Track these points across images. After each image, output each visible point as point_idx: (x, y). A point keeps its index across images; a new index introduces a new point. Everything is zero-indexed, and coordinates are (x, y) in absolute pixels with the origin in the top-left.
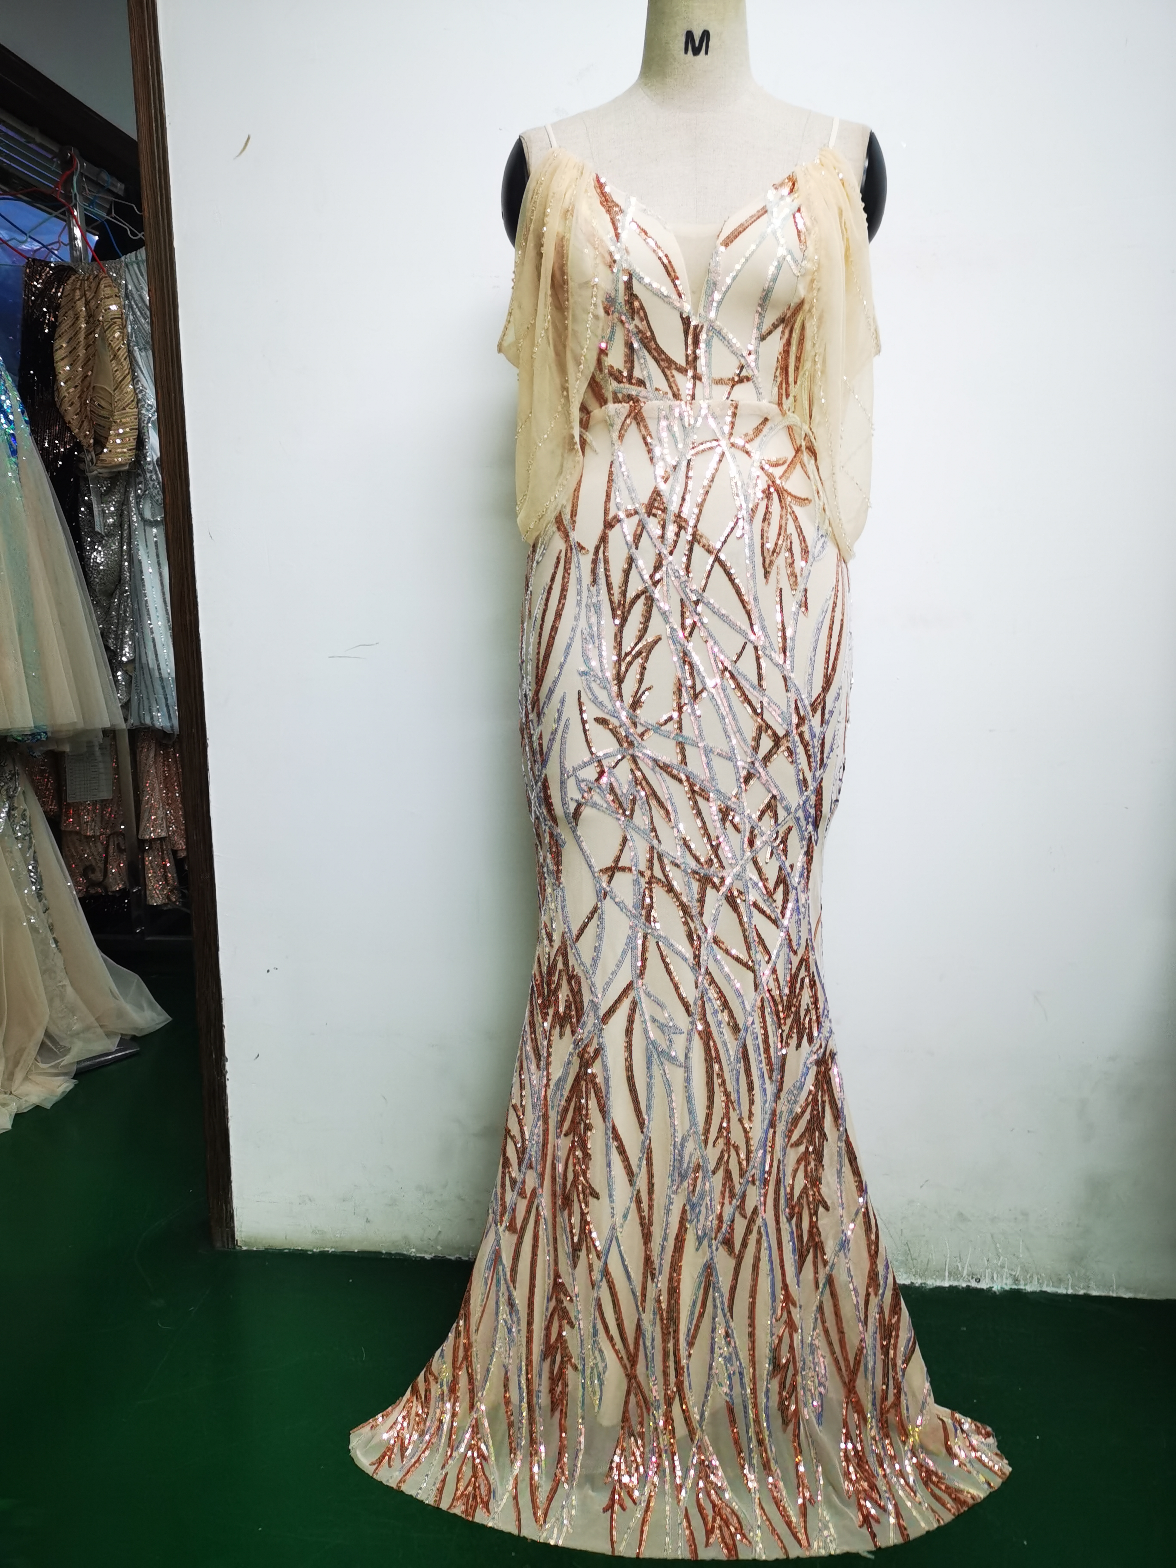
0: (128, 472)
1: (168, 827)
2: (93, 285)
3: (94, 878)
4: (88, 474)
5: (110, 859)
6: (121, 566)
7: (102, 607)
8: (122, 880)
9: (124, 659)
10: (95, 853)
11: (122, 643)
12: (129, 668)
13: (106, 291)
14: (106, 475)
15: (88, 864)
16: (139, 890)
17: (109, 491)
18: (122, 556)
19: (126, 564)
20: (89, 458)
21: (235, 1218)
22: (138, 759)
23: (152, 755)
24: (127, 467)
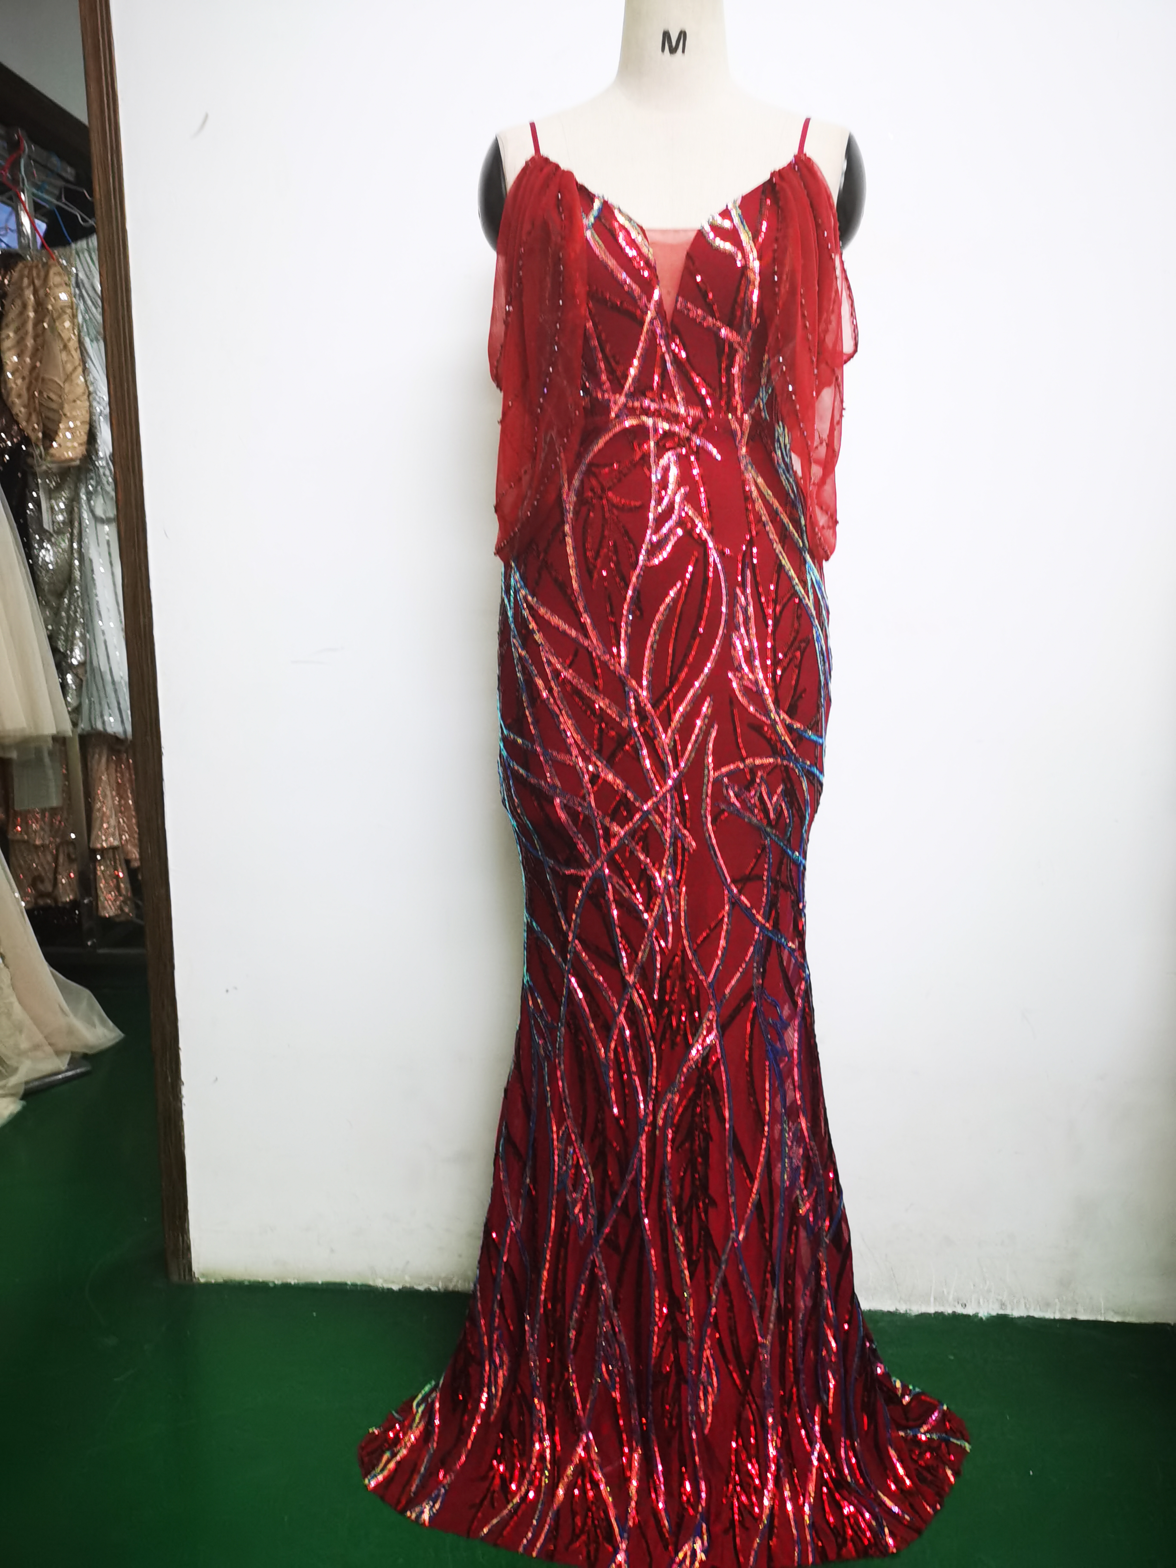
0: (78, 468)
1: (120, 836)
2: (42, 274)
3: (43, 889)
4: (38, 470)
5: (60, 869)
6: (71, 565)
7: (51, 608)
8: (72, 890)
9: (75, 662)
10: (45, 863)
11: (73, 644)
12: (80, 671)
13: (55, 279)
14: (54, 470)
15: (36, 874)
16: (91, 902)
17: (59, 488)
18: (72, 553)
19: (77, 563)
20: (37, 452)
21: (192, 1248)
22: (89, 764)
23: (104, 760)
24: (78, 463)
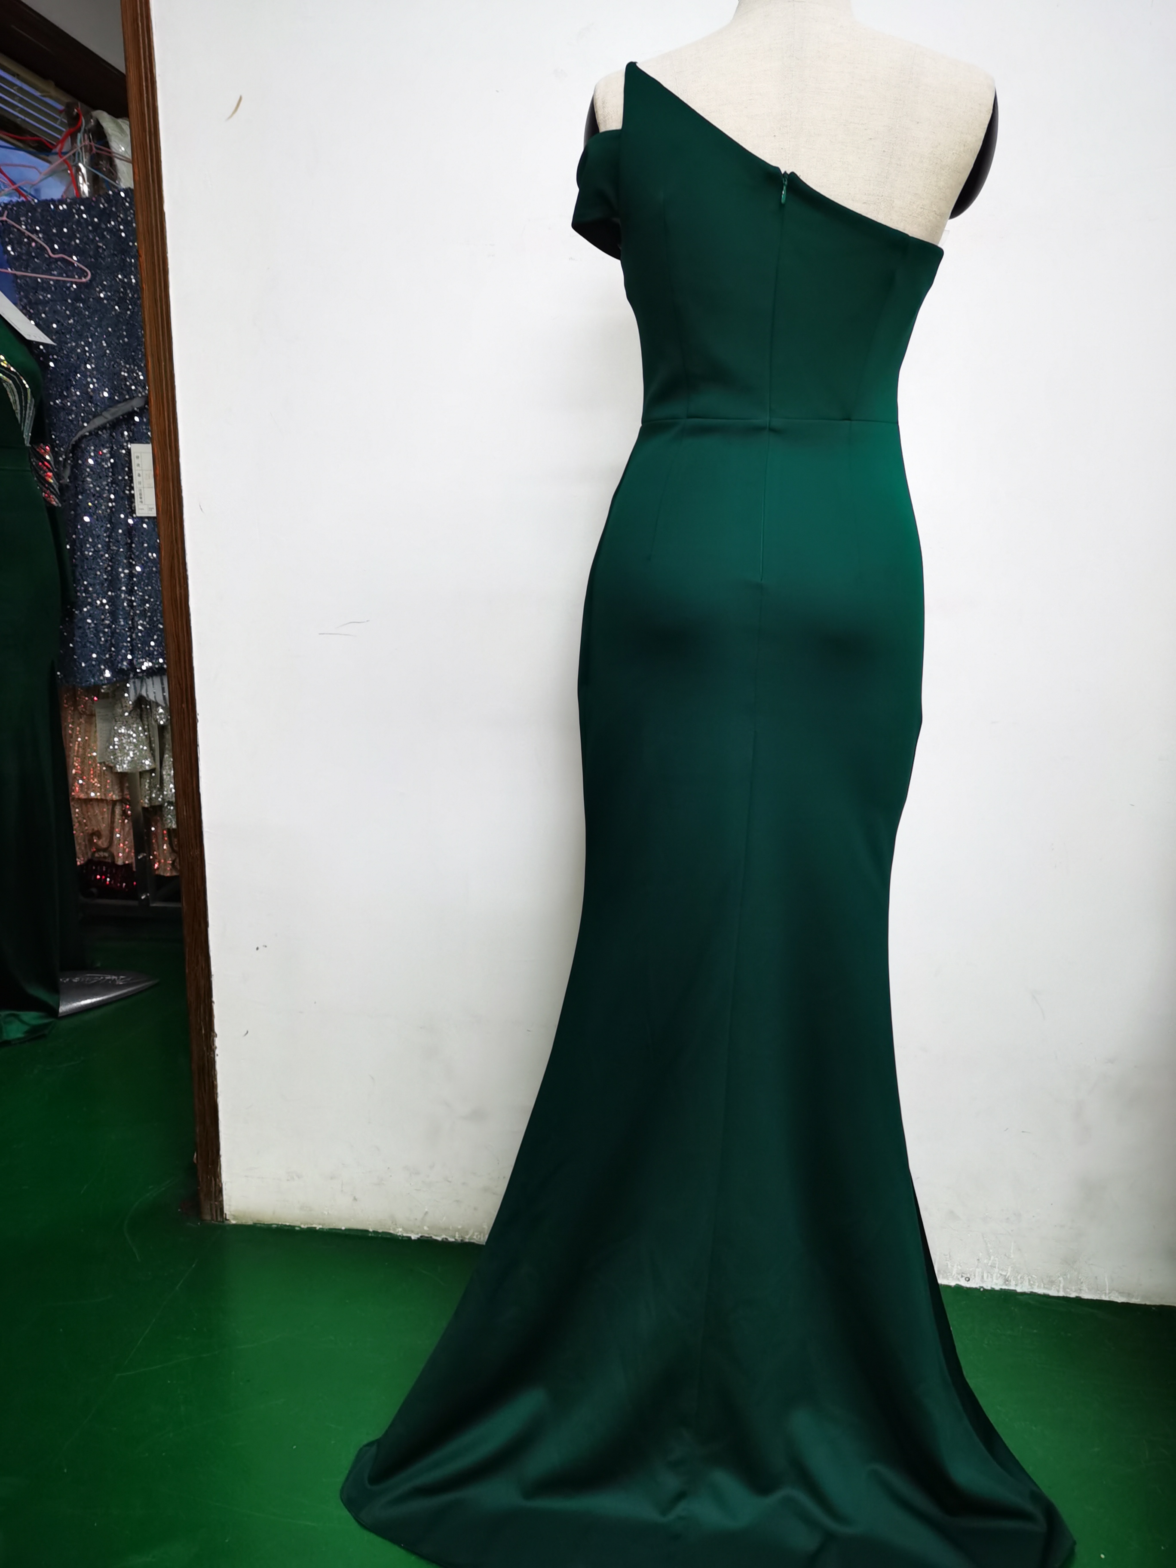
3: (100, 844)
5: (115, 825)
21: (224, 1192)
